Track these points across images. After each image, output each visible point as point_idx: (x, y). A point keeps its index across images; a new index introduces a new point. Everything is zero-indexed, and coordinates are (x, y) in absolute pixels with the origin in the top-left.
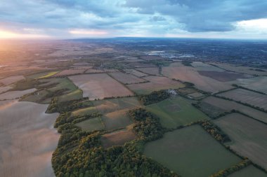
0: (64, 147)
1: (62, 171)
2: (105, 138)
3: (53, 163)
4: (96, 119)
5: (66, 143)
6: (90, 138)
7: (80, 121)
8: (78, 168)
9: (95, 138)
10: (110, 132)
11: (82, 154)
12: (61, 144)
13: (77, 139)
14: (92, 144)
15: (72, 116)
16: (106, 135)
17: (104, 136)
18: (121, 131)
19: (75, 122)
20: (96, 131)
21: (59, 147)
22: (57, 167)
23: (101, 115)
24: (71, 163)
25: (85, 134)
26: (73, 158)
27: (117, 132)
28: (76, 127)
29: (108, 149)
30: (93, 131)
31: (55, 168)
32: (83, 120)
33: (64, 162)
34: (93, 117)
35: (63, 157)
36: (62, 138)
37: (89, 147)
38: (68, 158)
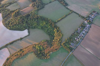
0: (6, 18)
1: (9, 27)
2: (22, 12)
3: (4, 25)
4: (15, 4)
6: (15, 13)
7: (7, 6)
8: (15, 25)
10: (23, 9)
11: (14, 19)
13: (10, 14)
14: (17, 15)
15: (2, 4)
16: (21, 10)
17: (21, 11)
18: (27, 8)
19: (5, 7)
20: (17, 10)
21: (3, 19)
22: (7, 26)
23: (16, 2)
24: (12, 24)
25: (13, 12)
26: (11, 22)
27: (26, 8)
28: (7, 9)
29: (24, 16)
30: (15, 10)
32: (9, 5)
34: (13, 3)
35: (7, 22)
37: (16, 16)
38: (9, 22)
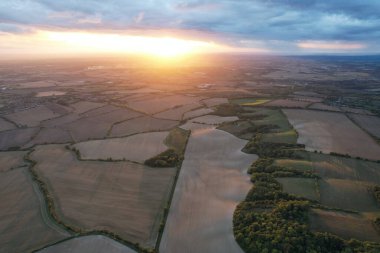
5: (257, 198)
9: (300, 208)
12: (250, 197)
31: (236, 224)
33: (248, 223)
36: (254, 190)
